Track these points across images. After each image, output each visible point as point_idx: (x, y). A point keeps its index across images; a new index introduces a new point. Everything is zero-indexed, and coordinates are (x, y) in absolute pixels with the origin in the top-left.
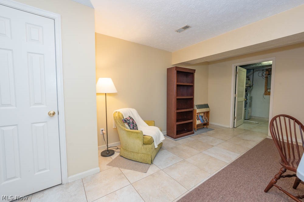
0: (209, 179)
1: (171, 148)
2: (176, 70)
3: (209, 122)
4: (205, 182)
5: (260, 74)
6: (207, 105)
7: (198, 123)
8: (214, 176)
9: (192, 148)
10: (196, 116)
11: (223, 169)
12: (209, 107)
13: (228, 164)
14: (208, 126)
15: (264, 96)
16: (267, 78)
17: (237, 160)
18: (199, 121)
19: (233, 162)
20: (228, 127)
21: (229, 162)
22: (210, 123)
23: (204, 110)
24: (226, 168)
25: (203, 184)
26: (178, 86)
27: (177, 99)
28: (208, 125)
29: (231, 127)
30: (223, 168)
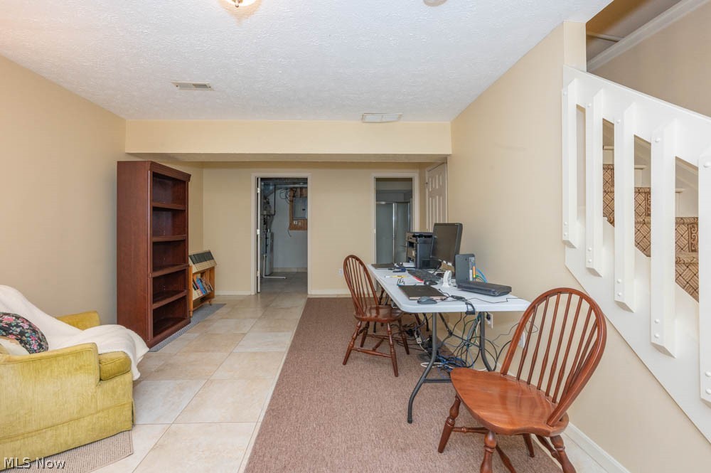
0: (276, 387)
1: (155, 371)
2: (150, 170)
3: (214, 291)
4: (274, 394)
5: (283, 195)
6: (209, 253)
7: (197, 297)
8: (279, 379)
9: (208, 351)
10: (192, 283)
11: (285, 363)
12: (213, 259)
13: (287, 352)
14: (213, 300)
15: (290, 231)
16: (291, 201)
17: (293, 341)
18: (199, 291)
19: (291, 346)
20: (248, 293)
21: (285, 349)
22: (217, 293)
23: (205, 265)
24: (287, 359)
25: (273, 398)
26: (155, 209)
27: (155, 244)
28: (213, 297)
29: (253, 293)
30: (283, 361)
